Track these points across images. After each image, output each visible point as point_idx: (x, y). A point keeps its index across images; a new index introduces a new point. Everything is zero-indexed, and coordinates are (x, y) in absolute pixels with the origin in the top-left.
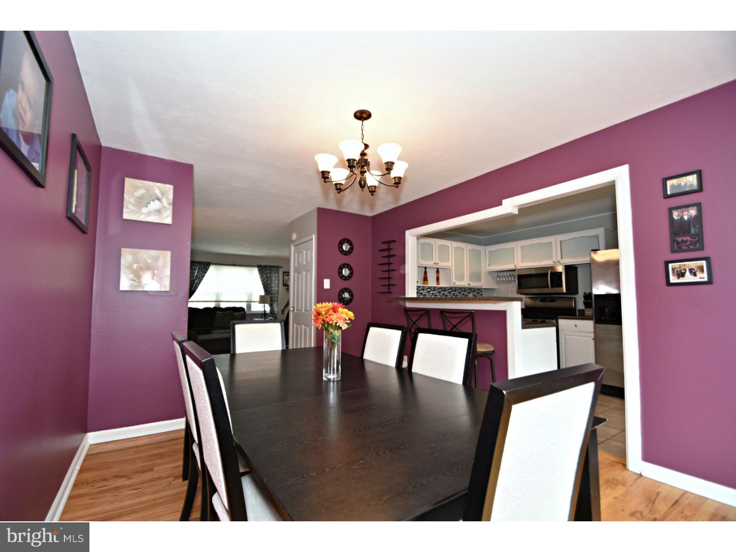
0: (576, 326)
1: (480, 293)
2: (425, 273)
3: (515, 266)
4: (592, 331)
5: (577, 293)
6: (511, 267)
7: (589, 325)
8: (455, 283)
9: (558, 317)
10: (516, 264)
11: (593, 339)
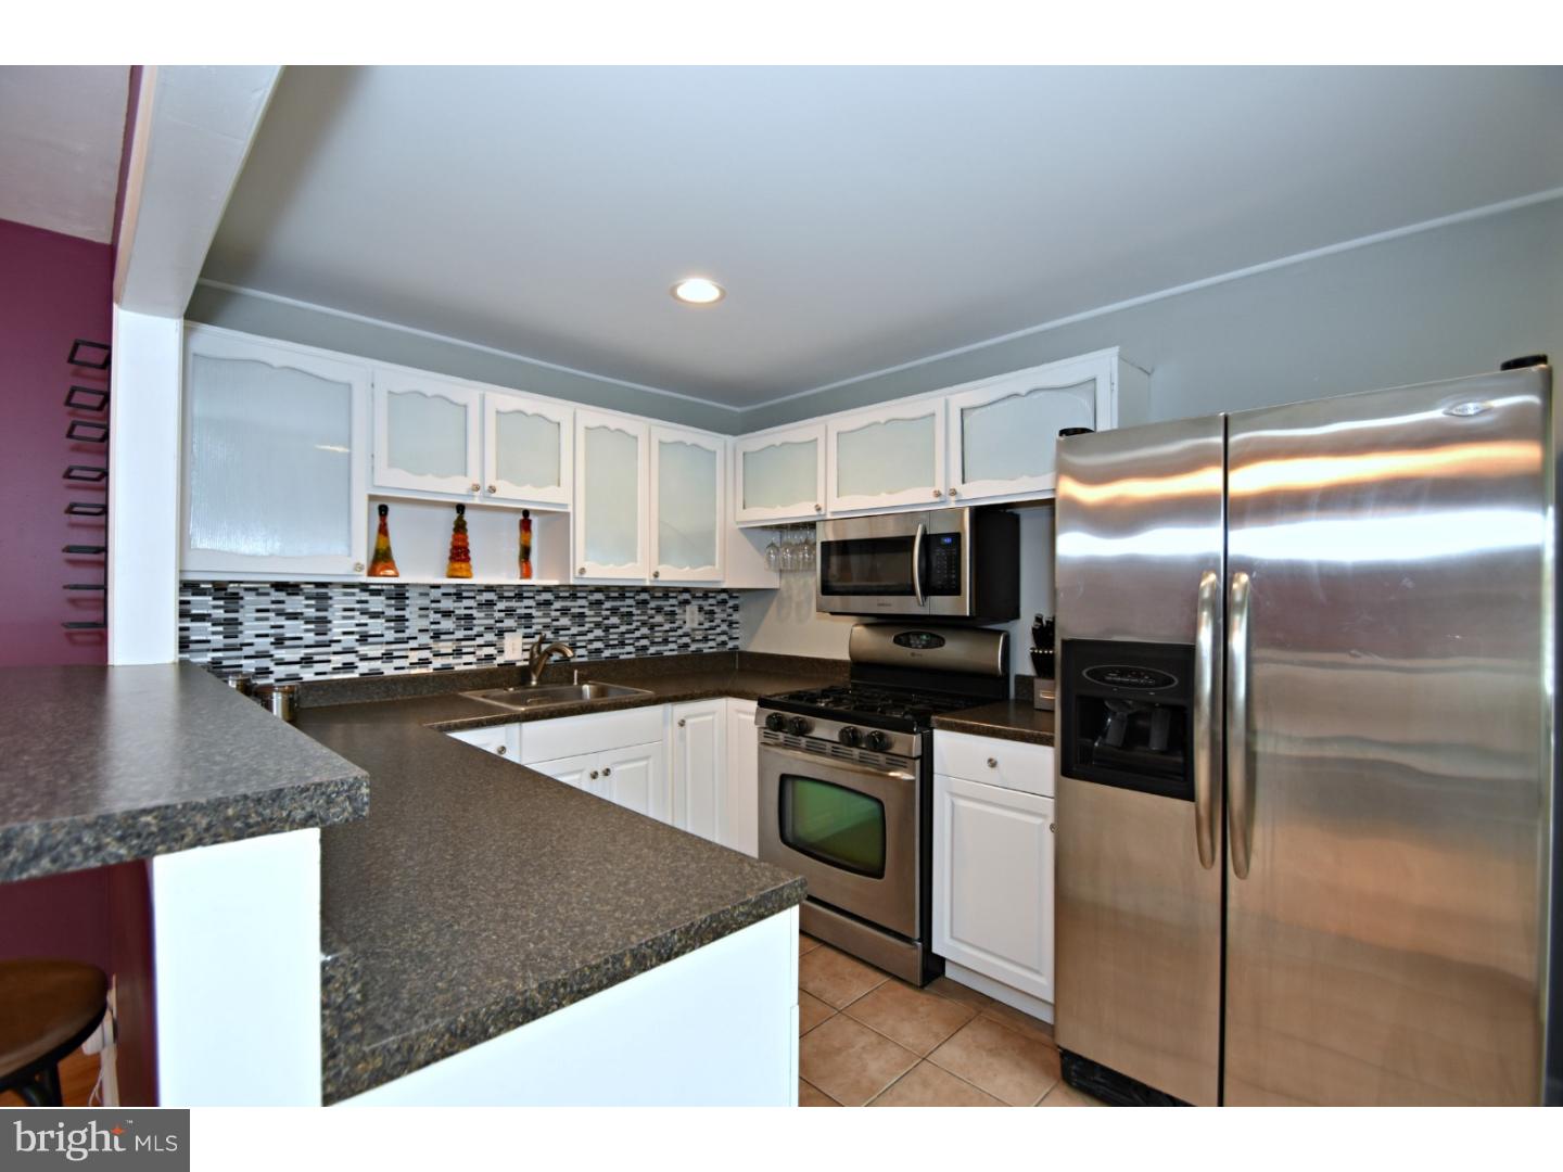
0: (992, 763)
1: (731, 603)
2: (460, 527)
3: (819, 509)
4: (1051, 792)
5: (1016, 615)
6: (802, 511)
7: (1041, 761)
8: (582, 571)
9: (934, 718)
10: (821, 504)
11: (1052, 827)
